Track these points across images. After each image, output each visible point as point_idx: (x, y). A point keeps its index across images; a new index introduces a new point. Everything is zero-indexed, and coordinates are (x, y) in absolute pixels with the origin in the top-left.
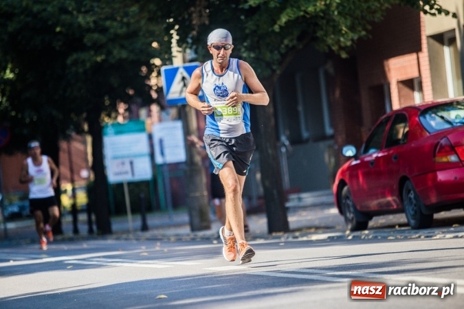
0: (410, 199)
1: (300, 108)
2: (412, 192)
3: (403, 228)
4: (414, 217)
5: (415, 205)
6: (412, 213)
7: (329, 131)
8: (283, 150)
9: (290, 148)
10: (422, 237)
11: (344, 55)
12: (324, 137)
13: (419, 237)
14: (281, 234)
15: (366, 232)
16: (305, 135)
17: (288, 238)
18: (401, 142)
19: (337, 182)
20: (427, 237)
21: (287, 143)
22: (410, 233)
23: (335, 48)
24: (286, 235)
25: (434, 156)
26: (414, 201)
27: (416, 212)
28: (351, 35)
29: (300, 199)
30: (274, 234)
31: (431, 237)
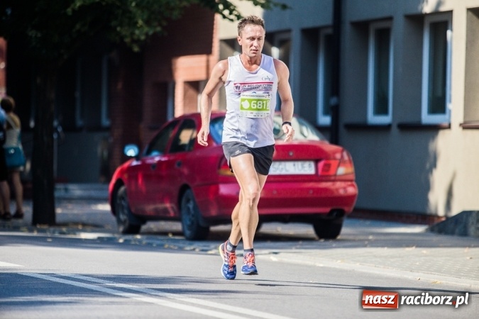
0: (189, 209)
1: (78, 94)
2: (191, 202)
3: (177, 238)
4: (190, 227)
5: (193, 216)
6: (189, 223)
7: (105, 122)
8: (55, 136)
9: (62, 135)
10: (197, 250)
11: (136, 49)
12: (98, 128)
13: (194, 250)
14: (45, 227)
15: (138, 237)
16: (80, 122)
17: (54, 232)
18: (187, 148)
19: (114, 181)
20: (203, 250)
21: (60, 129)
22: (184, 244)
23: (127, 40)
24: (52, 229)
25: (219, 167)
26: (192, 212)
27: (192, 223)
28: (146, 29)
29: (66, 190)
30: (38, 226)
31: (206, 251)
